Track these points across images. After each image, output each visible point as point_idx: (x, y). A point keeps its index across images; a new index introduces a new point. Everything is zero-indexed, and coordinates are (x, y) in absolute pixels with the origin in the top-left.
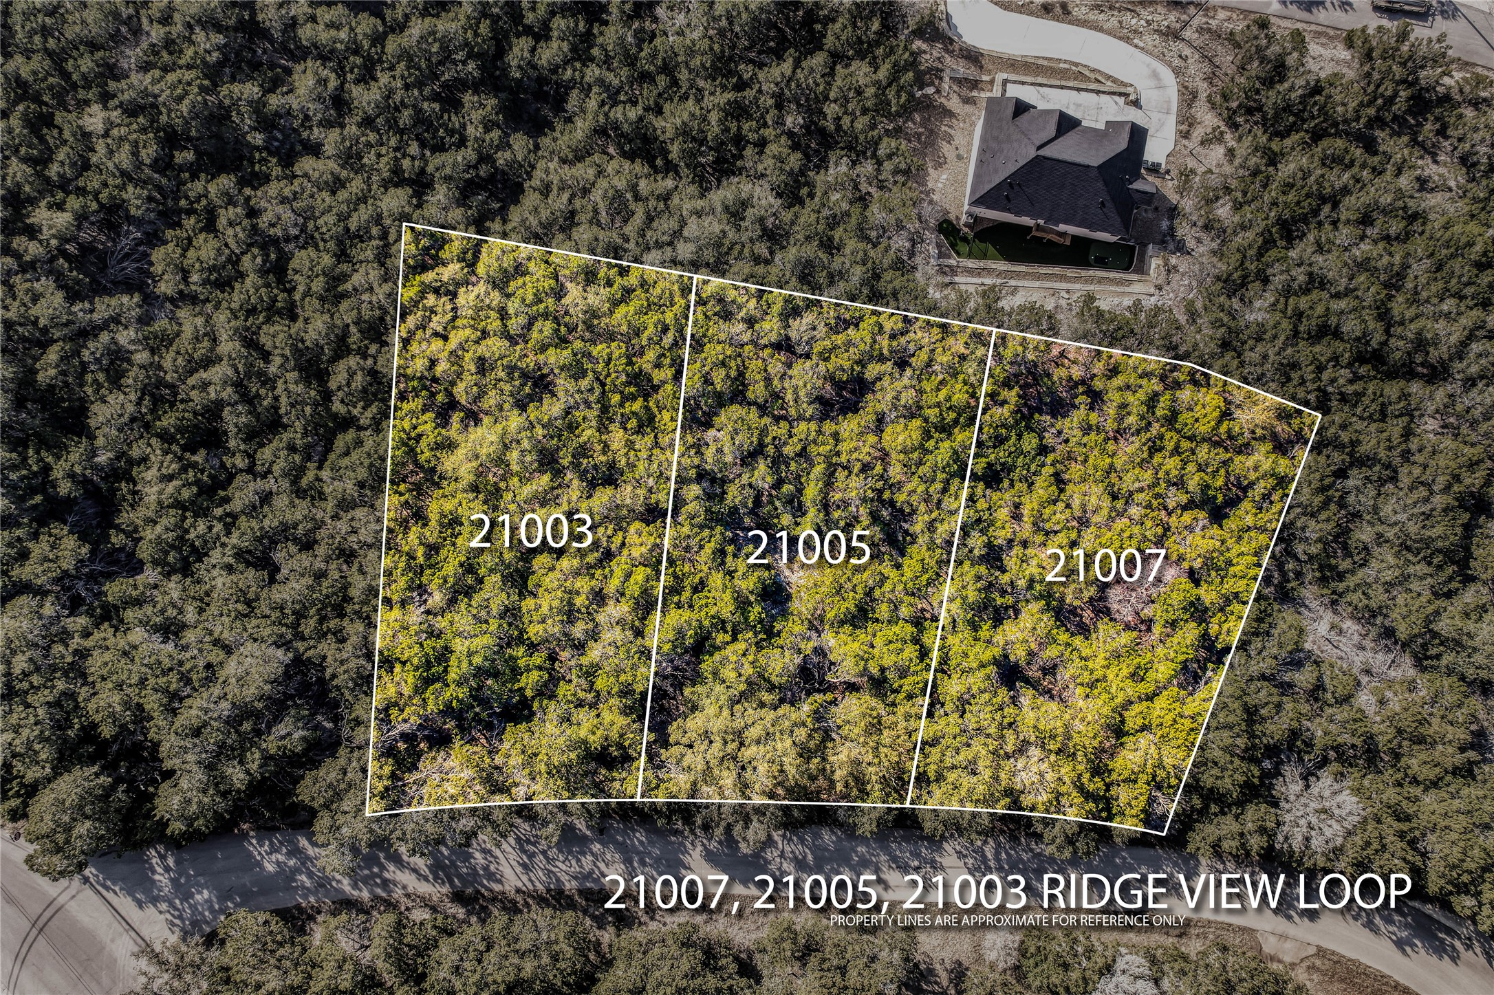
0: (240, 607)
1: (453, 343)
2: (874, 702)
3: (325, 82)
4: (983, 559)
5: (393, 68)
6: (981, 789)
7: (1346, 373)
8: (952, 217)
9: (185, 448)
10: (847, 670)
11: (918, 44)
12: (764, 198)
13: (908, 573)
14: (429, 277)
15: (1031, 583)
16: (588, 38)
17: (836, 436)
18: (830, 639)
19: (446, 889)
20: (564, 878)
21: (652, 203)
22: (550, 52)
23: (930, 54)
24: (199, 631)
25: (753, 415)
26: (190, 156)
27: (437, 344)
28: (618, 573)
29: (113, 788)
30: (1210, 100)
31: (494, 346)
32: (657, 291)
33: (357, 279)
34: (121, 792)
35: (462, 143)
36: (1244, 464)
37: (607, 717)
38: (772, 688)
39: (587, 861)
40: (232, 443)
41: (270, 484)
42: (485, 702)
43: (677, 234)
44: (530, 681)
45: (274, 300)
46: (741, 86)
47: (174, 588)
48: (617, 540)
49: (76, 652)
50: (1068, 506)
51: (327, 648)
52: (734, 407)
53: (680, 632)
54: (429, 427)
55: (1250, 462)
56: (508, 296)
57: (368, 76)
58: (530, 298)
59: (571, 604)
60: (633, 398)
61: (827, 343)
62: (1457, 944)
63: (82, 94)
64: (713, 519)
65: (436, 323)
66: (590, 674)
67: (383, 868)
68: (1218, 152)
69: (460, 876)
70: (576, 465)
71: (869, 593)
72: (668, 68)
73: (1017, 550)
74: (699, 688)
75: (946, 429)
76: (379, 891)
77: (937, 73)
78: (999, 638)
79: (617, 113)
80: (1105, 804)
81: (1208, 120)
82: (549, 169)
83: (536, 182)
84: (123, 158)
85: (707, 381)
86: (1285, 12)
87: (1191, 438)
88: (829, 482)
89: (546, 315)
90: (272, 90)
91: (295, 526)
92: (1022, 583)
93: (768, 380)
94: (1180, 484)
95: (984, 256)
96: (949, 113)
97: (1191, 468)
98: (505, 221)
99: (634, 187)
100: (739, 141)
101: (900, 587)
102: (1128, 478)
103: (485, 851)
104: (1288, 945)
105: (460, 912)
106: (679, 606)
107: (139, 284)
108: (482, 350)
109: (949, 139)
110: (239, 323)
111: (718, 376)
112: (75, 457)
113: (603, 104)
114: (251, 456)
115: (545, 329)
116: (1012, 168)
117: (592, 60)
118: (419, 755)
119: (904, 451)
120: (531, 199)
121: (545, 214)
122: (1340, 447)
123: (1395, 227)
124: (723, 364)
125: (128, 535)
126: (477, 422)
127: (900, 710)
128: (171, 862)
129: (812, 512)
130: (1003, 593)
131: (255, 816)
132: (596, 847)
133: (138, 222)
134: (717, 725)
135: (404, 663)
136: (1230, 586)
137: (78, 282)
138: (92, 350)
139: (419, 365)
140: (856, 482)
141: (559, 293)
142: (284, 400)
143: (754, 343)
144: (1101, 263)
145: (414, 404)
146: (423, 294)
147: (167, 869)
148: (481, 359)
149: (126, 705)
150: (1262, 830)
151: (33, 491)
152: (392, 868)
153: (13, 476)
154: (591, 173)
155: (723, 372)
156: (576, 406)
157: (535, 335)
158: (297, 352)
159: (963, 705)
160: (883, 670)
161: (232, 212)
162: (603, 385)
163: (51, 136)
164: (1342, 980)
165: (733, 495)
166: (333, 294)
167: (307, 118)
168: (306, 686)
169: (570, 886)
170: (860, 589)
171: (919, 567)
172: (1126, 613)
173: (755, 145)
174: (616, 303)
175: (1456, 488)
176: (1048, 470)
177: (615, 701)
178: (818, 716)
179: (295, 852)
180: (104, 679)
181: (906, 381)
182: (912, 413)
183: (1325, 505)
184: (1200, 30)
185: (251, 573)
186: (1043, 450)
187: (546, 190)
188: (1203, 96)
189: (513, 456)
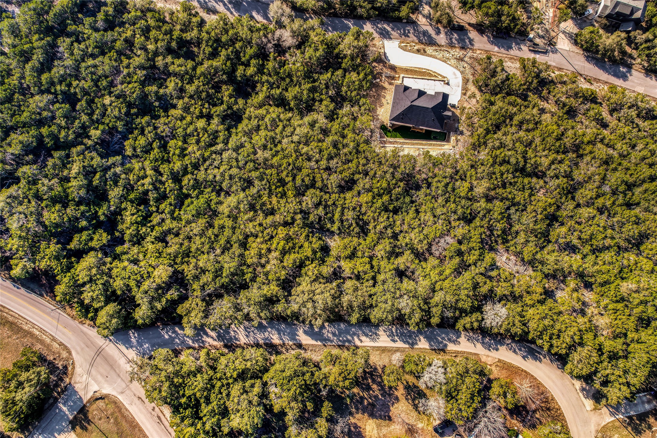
0: (157, 254)
1: (221, 170)
2: (356, 282)
3: (177, 84)
4: (392, 237)
5: (199, 78)
6: (389, 308)
7: (510, 175)
8: (385, 124)
9: (137, 205)
10: (347, 273)
11: (374, 64)
12: (322, 121)
13: (368, 242)
14: (213, 148)
15: (407, 245)
16: (263, 66)
17: (345, 199)
18: (342, 263)
19: (222, 343)
20: (259, 339)
21: (285, 122)
22: (251, 71)
23: (379, 67)
24: (144, 262)
25: (318, 192)
26: (135, 110)
27: (216, 171)
28: (275, 242)
29: (121, 310)
30: (473, 81)
31: (234, 171)
32: (287, 152)
33: (190, 149)
34: (123, 311)
35: (222, 103)
36: (476, 205)
37: (272, 287)
38: (324, 278)
39: (266, 334)
40: (151, 203)
41: (163, 216)
42: (234, 284)
43: (292, 133)
44: (248, 276)
45: (163, 157)
46: (314, 81)
47: (135, 250)
48: (275, 232)
49: (108, 269)
50: (420, 220)
51: (185, 267)
52: (311, 190)
53: (295, 261)
54: (214, 197)
55: (478, 204)
56: (239, 154)
57: (191, 82)
58: (246, 155)
59: (260, 252)
60: (279, 187)
61: (342, 168)
62: (541, 357)
63: (103, 92)
64: (305, 225)
65: (216, 163)
66: (266, 274)
67: (202, 337)
68: (474, 101)
69: (226, 339)
70: (261, 209)
71: (355, 249)
72: (290, 76)
73: (402, 234)
74: (301, 279)
75: (380, 195)
76: (201, 345)
77: (380, 74)
78: (396, 262)
79: (273, 92)
80: (428, 312)
81: (472, 89)
82: (250, 111)
83: (246, 115)
84: (116, 113)
85: (303, 180)
86: (500, 51)
87: (460, 197)
88: (342, 214)
89: (251, 161)
90: (160, 88)
91: (173, 229)
92: (404, 245)
93: (323, 180)
94: (455, 212)
95: (396, 137)
96: (385, 88)
97: (459, 207)
98: (236, 128)
99: (278, 116)
100: (314, 100)
101: (365, 246)
102: (438, 210)
103: (235, 331)
104: (489, 359)
105: (226, 351)
106: (294, 253)
107: (120, 151)
108: (231, 172)
109: (384, 97)
110: (153, 164)
111: (307, 180)
112: (105, 208)
113: (268, 88)
114: (158, 208)
115: (251, 165)
116: (403, 109)
117: (264, 73)
118: (213, 301)
119: (367, 203)
120: (245, 122)
121: (250, 127)
122: (507, 199)
123: (531, 126)
124: (308, 175)
125: (120, 232)
126: (230, 195)
127: (364, 285)
128: (136, 335)
129: (337, 223)
130: (399, 248)
131: (162, 320)
132: (269, 329)
133: (120, 133)
134: (306, 289)
135: (209, 271)
136: (471, 245)
137: (102, 152)
138: (109, 174)
139: (211, 177)
140: (351, 213)
141: (255, 153)
142: (168, 189)
143: (318, 168)
144: (435, 139)
145: (209, 190)
146: (211, 154)
147: (135, 337)
148: (231, 175)
149: (124, 284)
150: (477, 321)
151: (93, 219)
152: (205, 337)
153: (87, 215)
154: (265, 112)
155: (308, 178)
156: (261, 190)
157: (248, 167)
158: (171, 173)
159: (384, 282)
160: (359, 272)
161: (150, 128)
162: (270, 183)
163: (94, 106)
164: (506, 369)
165: (312, 218)
166: (182, 155)
167: (172, 96)
168: (177, 279)
169: (261, 342)
170: (352, 247)
171: (371, 240)
172: (437, 253)
173: (319, 101)
174: (273, 156)
175: (544, 213)
176: (413, 208)
177: (274, 283)
178: (338, 286)
179: (175, 332)
180: (117, 276)
181: (367, 180)
182: (369, 190)
183: (502, 219)
184: (470, 58)
185: (160, 244)
186: (412, 202)
187: (250, 119)
188: (471, 80)
189: (242, 206)
